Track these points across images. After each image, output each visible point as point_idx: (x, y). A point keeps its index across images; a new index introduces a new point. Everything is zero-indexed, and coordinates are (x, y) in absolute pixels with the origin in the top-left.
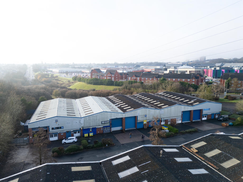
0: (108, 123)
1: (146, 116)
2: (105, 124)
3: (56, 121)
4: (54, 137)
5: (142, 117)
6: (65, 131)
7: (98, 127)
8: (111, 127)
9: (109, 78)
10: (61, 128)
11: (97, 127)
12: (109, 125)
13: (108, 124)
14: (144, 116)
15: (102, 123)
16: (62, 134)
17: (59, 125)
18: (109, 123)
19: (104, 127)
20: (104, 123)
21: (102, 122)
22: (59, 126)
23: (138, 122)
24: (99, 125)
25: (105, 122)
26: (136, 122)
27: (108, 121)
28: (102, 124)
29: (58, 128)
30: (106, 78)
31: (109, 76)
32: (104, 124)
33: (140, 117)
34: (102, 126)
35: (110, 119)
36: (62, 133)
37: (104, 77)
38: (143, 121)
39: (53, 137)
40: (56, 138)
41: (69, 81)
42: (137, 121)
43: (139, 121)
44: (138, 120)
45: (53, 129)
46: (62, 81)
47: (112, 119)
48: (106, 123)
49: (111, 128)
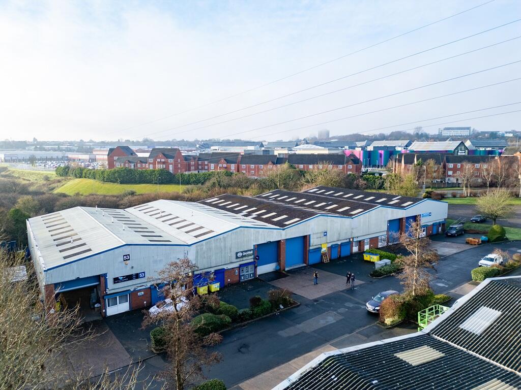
0: (250, 255)
1: (326, 235)
2: (244, 258)
3: (127, 258)
4: (120, 303)
5: (319, 235)
6: (149, 285)
7: (229, 268)
8: (256, 265)
9: (162, 165)
10: (137, 276)
11: (225, 267)
12: (253, 260)
13: (250, 257)
14: (322, 235)
15: (237, 257)
16: (139, 294)
17: (132, 267)
18: (253, 254)
19: (241, 266)
20: (243, 256)
21: (237, 253)
22: (134, 272)
23: (311, 248)
24: (232, 263)
25: (245, 254)
26: (308, 249)
27: (250, 250)
28: (239, 260)
29: (129, 278)
30: (154, 167)
31: (159, 163)
32: (241, 259)
33: (315, 236)
34: (237, 265)
35: (254, 245)
36: (140, 291)
37: (147, 165)
38: (320, 246)
39: (117, 304)
40: (123, 307)
41: (47, 178)
42: (309, 246)
43: (313, 246)
44: (311, 245)
45: (116, 280)
46: (24, 180)
47: (258, 245)
48: (245, 256)
49: (256, 267)
